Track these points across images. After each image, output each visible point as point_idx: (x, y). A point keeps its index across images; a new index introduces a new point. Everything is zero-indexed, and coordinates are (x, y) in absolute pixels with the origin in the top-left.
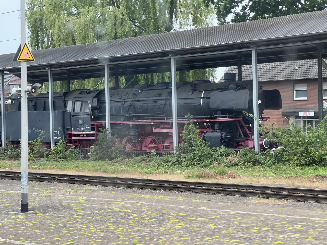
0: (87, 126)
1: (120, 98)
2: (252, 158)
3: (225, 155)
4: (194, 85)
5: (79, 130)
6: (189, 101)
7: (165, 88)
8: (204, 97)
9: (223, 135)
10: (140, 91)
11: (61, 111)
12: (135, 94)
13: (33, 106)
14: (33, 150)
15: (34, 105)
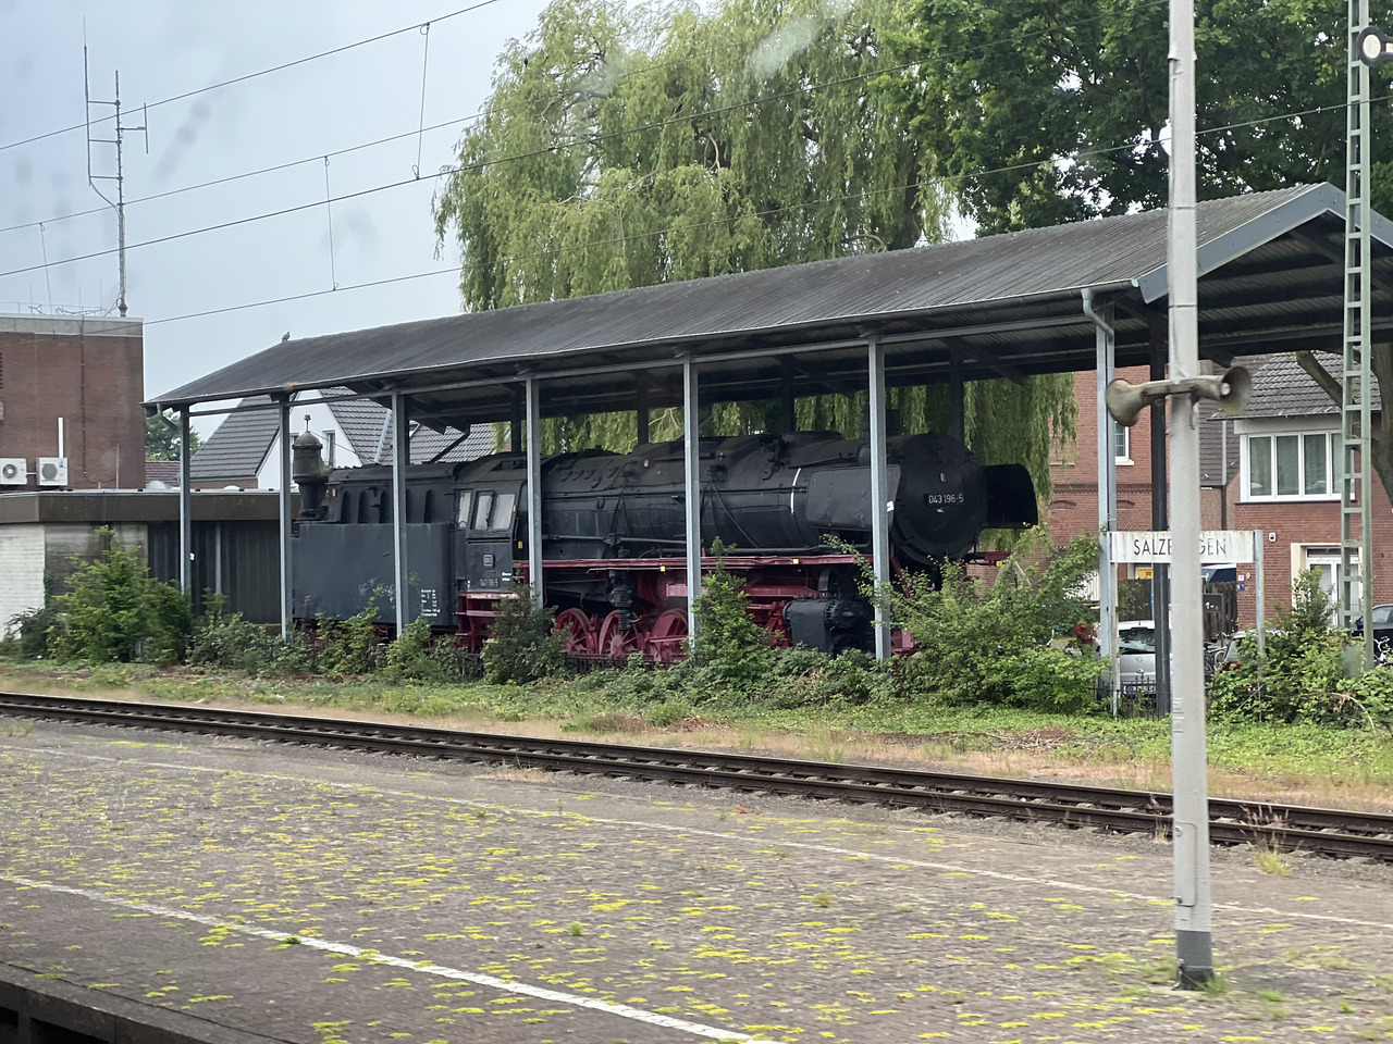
0: (504, 574)
1: (594, 484)
2: (859, 682)
3: (795, 670)
4: (778, 448)
5: (484, 587)
6: (761, 498)
7: (709, 455)
8: (799, 485)
9: (832, 610)
10: (646, 465)
11: (440, 523)
12: (631, 474)
13: (376, 506)
14: (349, 651)
15: (379, 503)
